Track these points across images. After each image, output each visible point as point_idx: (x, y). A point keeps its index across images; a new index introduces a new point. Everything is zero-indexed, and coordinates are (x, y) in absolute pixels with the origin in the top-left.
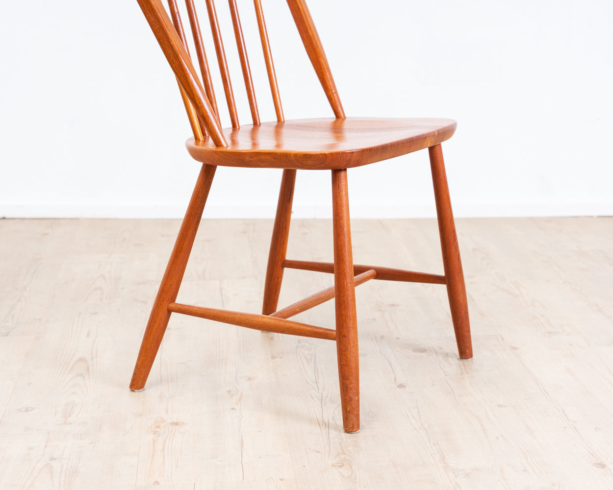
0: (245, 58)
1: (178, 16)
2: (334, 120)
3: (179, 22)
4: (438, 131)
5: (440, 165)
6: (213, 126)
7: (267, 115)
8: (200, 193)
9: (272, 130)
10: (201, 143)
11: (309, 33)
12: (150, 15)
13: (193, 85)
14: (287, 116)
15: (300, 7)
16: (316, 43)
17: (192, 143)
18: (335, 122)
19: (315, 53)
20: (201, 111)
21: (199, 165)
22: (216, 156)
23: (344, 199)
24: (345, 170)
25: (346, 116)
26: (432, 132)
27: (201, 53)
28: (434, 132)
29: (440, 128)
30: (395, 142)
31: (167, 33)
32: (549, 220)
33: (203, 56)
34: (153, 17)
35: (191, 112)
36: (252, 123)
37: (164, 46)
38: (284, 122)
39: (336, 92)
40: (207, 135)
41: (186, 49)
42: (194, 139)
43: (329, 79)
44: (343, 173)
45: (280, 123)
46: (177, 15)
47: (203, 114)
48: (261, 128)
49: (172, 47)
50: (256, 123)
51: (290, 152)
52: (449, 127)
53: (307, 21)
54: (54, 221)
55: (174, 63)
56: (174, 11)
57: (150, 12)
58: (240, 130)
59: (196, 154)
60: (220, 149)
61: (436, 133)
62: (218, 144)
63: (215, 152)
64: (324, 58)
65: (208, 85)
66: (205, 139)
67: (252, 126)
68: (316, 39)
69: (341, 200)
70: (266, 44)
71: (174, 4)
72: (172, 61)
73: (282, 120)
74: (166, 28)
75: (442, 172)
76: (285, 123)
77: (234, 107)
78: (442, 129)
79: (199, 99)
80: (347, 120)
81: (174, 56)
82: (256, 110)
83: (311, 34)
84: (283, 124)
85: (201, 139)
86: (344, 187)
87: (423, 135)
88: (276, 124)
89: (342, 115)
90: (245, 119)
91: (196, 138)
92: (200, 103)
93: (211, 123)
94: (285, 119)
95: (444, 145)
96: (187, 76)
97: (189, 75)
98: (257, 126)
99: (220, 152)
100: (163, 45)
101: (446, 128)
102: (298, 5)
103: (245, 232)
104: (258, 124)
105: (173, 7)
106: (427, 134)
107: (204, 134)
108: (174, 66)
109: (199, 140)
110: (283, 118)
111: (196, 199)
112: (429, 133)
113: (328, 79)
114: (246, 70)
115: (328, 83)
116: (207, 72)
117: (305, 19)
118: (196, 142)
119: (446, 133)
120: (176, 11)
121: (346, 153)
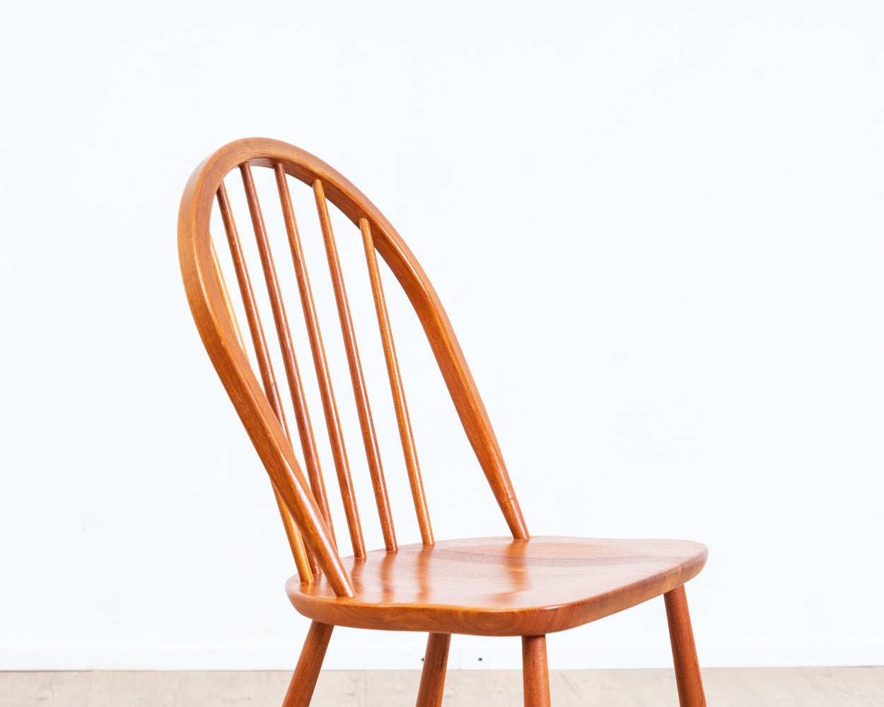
0: (374, 447)
1: (274, 389)
2: (511, 541)
3: (276, 398)
4: (683, 565)
5: (683, 615)
6: (331, 565)
7: (407, 535)
8: (308, 667)
9: (414, 559)
10: (310, 587)
11: (470, 406)
12: (235, 392)
13: (301, 501)
14: (439, 534)
15: (457, 367)
16: (482, 422)
17: (296, 587)
18: (512, 546)
19: (481, 438)
20: (314, 541)
21: (307, 623)
22: (337, 612)
23: (542, 682)
24: (543, 636)
25: (531, 534)
26: (673, 569)
27: (309, 443)
28: (677, 568)
29: (685, 560)
30: (619, 590)
31: (262, 420)
32: (829, 672)
33: (312, 447)
34: (239, 393)
35: (295, 538)
36: (384, 546)
37: (257, 441)
38: (433, 545)
39: (514, 498)
40: (318, 572)
41: (285, 434)
42: (299, 579)
43: (503, 478)
44: (539, 642)
45: (427, 545)
46: (274, 387)
47: (317, 545)
48: (399, 558)
49: (269, 441)
50: (390, 548)
51: (456, 609)
52: (698, 558)
53: (468, 387)
54: (53, 676)
55: (272, 467)
56: (269, 381)
57: (235, 387)
58: (367, 561)
59: (302, 606)
60: (344, 602)
61: (680, 569)
62: (341, 593)
63: (337, 606)
64: (494, 442)
65: (319, 491)
66: (315, 580)
67: (384, 555)
68: (482, 415)
69: (537, 684)
70: (404, 424)
71: (269, 370)
72: (270, 464)
73: (431, 543)
74: (261, 414)
75: (685, 627)
76: (436, 548)
77: (357, 525)
78: (687, 563)
79: (311, 522)
80: (531, 541)
81: (273, 456)
82: (390, 528)
83: (474, 409)
84: (432, 550)
85: (310, 581)
86: (541, 664)
87: (660, 574)
88: (420, 549)
89: (524, 533)
90: (373, 541)
91: (303, 579)
92: (312, 528)
93: (330, 560)
94: (435, 540)
95: (688, 586)
96: (293, 486)
97: (295, 486)
98: (393, 552)
99: (344, 606)
100: (256, 438)
101: (693, 559)
102: (453, 363)
103: (353, 695)
104: (394, 549)
105: (268, 375)
106: (666, 573)
107: (314, 571)
108: (272, 470)
109: (307, 582)
110: (433, 539)
111: (302, 676)
112: (670, 571)
113: (501, 478)
114: (376, 466)
115: (501, 485)
116: (318, 472)
117: (465, 386)
118: (302, 585)
119: (691, 568)
120: (272, 380)
121: (545, 611)
